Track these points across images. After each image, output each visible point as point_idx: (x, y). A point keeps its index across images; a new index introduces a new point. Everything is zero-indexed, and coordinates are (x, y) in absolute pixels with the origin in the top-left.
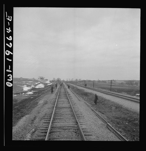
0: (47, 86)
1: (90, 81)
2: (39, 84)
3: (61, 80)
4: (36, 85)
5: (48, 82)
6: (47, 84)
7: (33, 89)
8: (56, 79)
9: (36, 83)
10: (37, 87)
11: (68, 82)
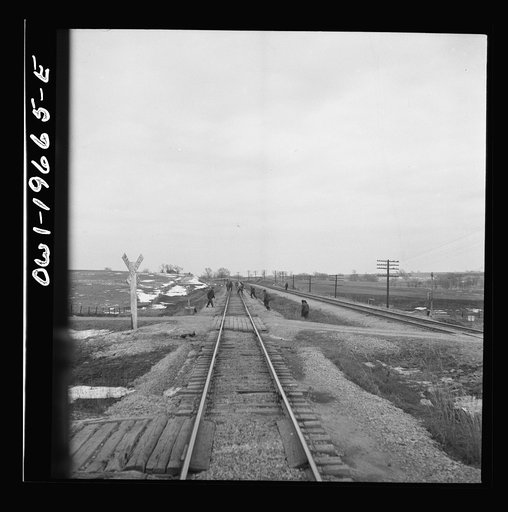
0: (196, 292)
1: (323, 277)
2: (173, 285)
3: (231, 275)
4: (166, 290)
5: (195, 281)
6: (193, 286)
7: (162, 299)
8: (215, 271)
9: (166, 285)
10: (170, 294)
11: (250, 282)
